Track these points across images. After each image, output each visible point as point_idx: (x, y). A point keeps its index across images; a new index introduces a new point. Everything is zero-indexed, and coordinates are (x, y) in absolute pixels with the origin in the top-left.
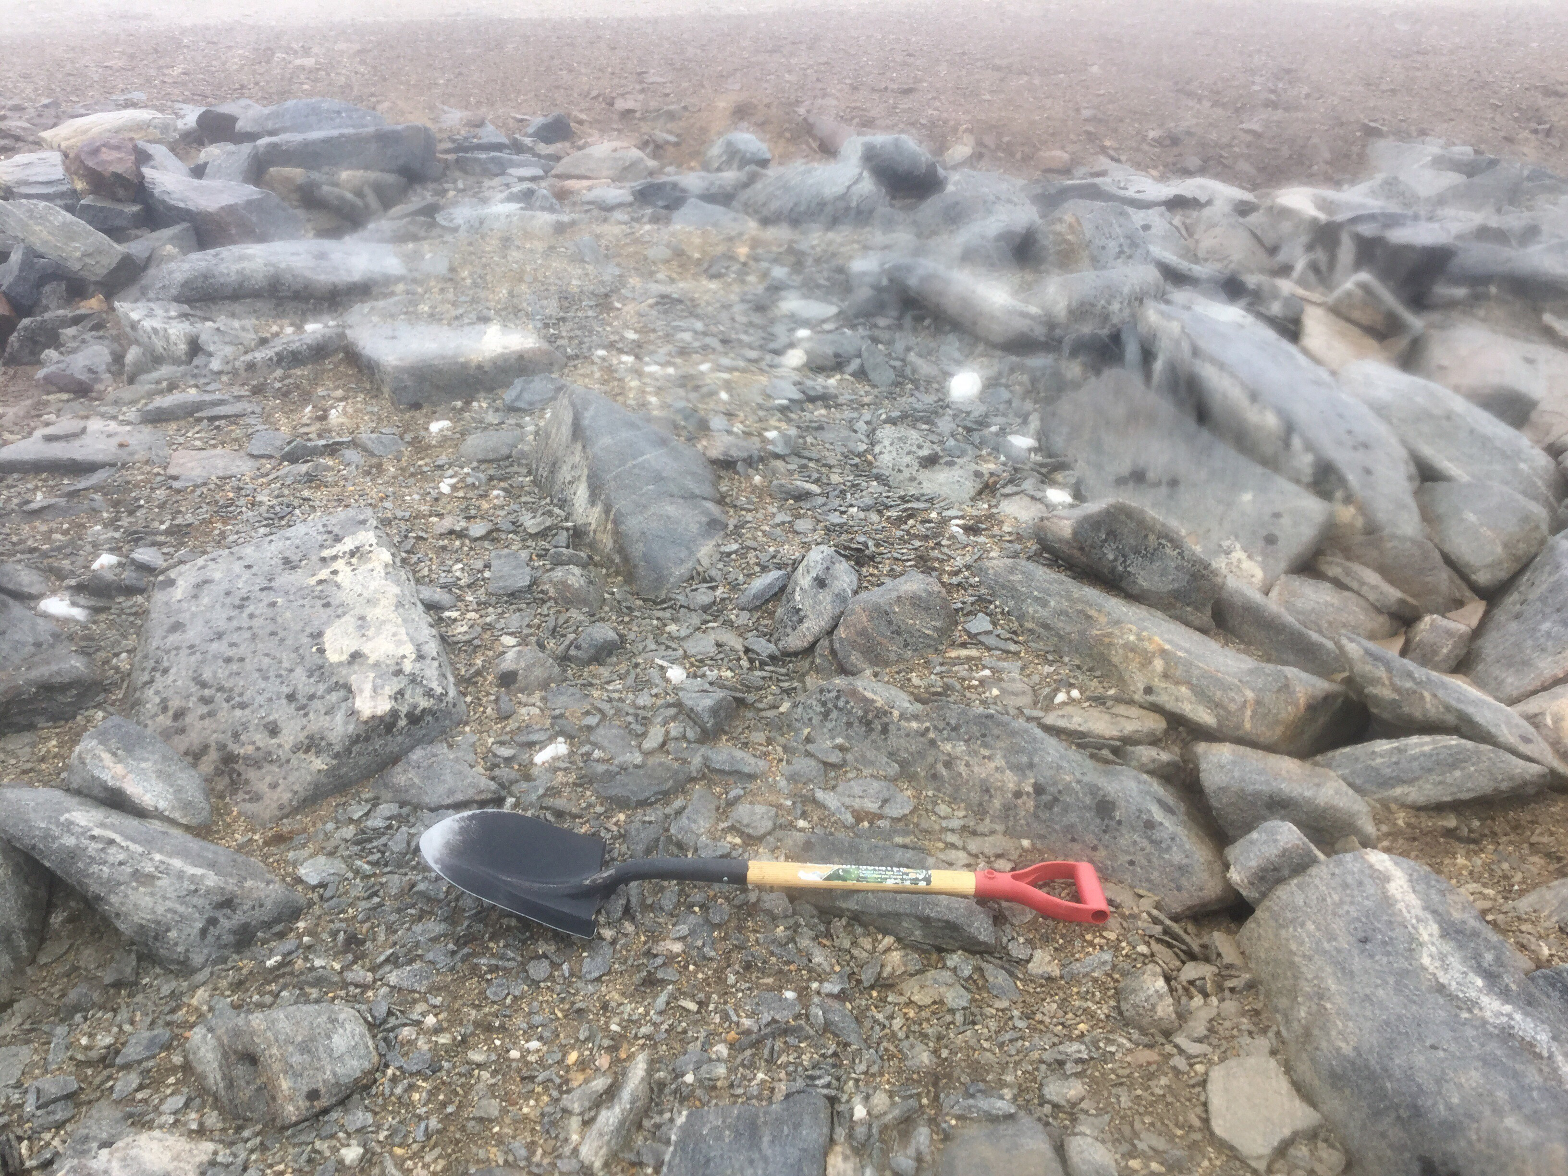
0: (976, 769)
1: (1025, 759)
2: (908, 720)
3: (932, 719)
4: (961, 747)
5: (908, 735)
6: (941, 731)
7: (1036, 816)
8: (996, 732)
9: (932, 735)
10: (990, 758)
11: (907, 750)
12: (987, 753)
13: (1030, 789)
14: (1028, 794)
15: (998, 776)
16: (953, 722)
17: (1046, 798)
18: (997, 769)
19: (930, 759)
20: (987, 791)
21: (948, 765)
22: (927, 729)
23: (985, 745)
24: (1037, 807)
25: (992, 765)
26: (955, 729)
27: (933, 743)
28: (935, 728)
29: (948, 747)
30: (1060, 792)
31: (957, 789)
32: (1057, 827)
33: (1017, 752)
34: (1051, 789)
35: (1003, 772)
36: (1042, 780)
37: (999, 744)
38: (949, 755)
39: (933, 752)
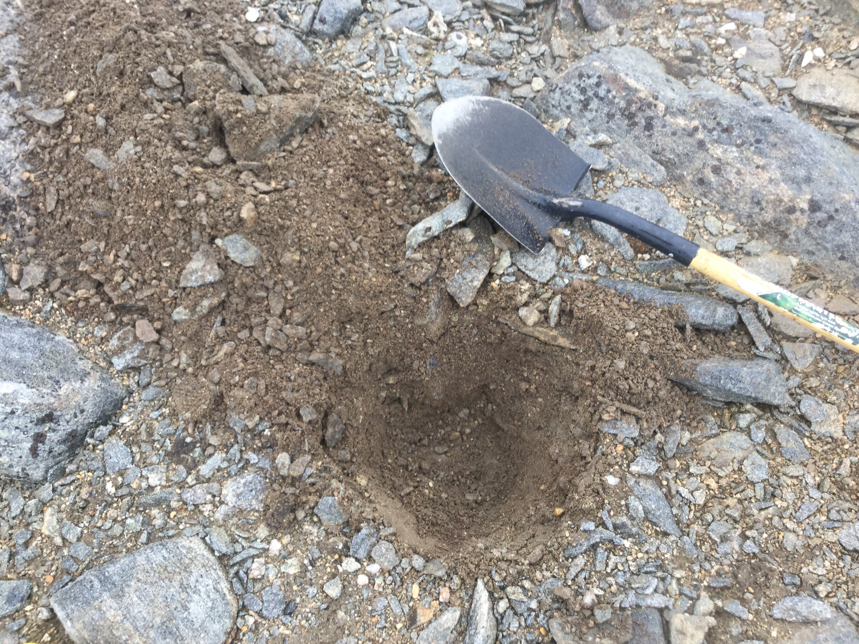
0: (748, 178)
1: (802, 173)
2: (673, 114)
3: (701, 117)
4: (733, 152)
5: (674, 134)
6: (710, 131)
7: (806, 232)
8: (772, 138)
9: (700, 135)
10: (763, 168)
11: (673, 151)
12: (760, 161)
13: (805, 206)
14: (802, 211)
15: (771, 188)
16: (725, 123)
17: (820, 215)
18: (771, 180)
19: (698, 164)
20: (758, 203)
21: (716, 170)
22: (696, 129)
23: (760, 153)
24: (809, 224)
25: (766, 176)
26: (726, 130)
27: (701, 144)
28: (704, 127)
29: (717, 151)
30: (837, 211)
31: (725, 197)
32: (829, 246)
33: (795, 164)
34: (827, 207)
35: (777, 184)
36: (818, 197)
37: (775, 153)
38: (719, 160)
39: (701, 155)
